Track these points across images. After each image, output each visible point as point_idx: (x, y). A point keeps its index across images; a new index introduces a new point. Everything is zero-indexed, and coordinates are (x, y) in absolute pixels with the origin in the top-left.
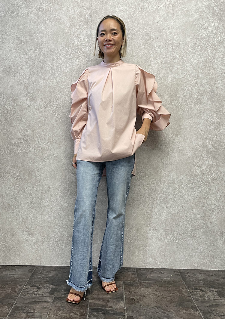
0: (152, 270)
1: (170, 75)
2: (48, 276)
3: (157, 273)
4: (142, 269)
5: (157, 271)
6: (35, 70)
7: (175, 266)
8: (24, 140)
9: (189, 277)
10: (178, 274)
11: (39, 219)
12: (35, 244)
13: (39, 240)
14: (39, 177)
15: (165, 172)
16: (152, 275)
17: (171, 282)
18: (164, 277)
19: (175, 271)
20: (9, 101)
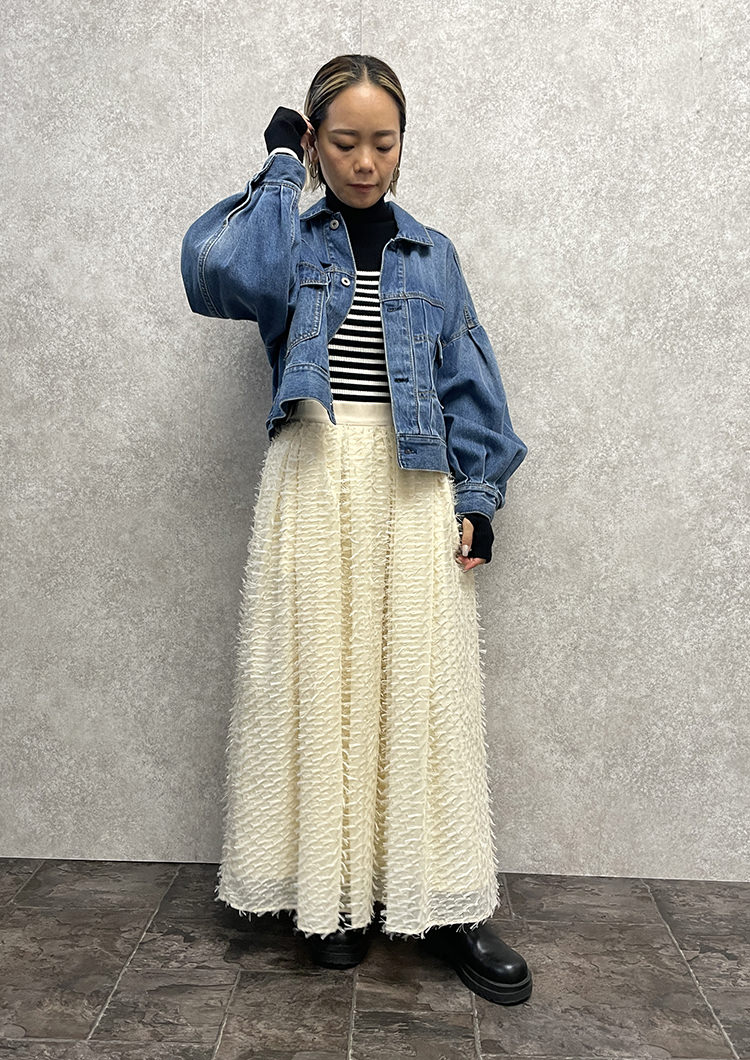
0: (561, 883)
1: (627, 235)
3: (577, 891)
4: (526, 879)
5: (579, 886)
6: (173, 223)
7: (635, 870)
8: (137, 457)
9: (684, 905)
10: (644, 897)
11: (190, 713)
12: (177, 793)
13: (189, 781)
14: (190, 577)
15: (606, 560)
16: (560, 898)
17: (624, 923)
18: (598, 906)
19: (637, 887)
20: (88, 328)
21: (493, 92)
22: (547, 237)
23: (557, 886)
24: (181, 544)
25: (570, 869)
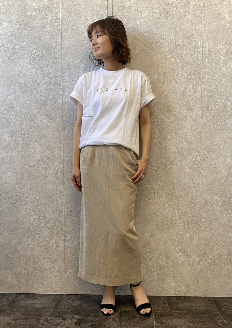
0: (185, 299)
1: (201, 86)
2: (73, 305)
3: (190, 302)
4: (173, 298)
6: (53, 86)
7: (209, 294)
8: (43, 162)
9: (225, 306)
10: (212, 303)
11: (62, 245)
12: (58, 271)
13: (62, 267)
14: (61, 201)
15: (197, 192)
16: (184, 304)
17: (206, 312)
18: (197, 306)
19: (210, 300)
20: (26, 121)
21: (155, 41)
22: (174, 87)
23: (183, 300)
24: (58, 190)
25: (188, 294)
